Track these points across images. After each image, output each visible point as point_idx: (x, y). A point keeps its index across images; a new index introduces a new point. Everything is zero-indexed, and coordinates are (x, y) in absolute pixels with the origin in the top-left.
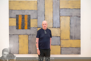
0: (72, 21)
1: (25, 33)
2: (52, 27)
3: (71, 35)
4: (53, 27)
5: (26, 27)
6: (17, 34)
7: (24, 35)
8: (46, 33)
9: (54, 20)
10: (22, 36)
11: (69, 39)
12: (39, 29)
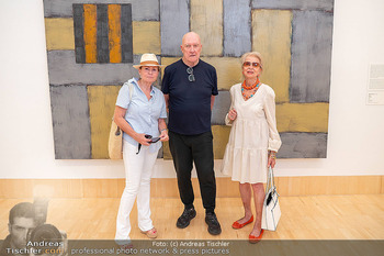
0: (299, 29)
1: (111, 80)
2: (219, 52)
3: (295, 85)
4: (222, 56)
5: (115, 52)
6: (81, 84)
7: (107, 85)
9: (227, 26)
10: (101, 89)
11: (287, 100)
12: (167, 62)
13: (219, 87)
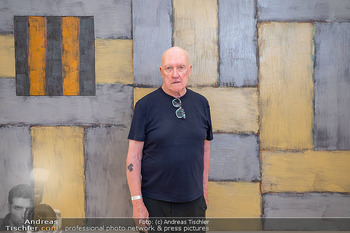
0: (324, 49)
1: (64, 119)
2: (213, 79)
3: (321, 124)
4: (217, 85)
5: (71, 82)
6: (22, 124)
7: (59, 125)
8: (181, 113)
9: (225, 45)
10: (50, 131)
11: (310, 146)
12: (140, 94)
13: (215, 128)
